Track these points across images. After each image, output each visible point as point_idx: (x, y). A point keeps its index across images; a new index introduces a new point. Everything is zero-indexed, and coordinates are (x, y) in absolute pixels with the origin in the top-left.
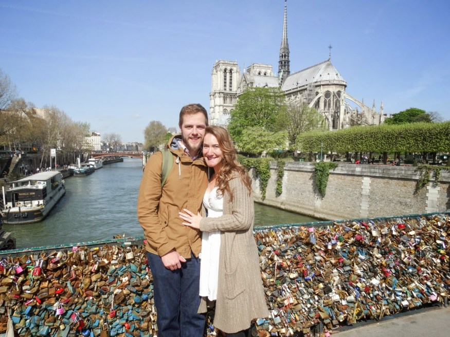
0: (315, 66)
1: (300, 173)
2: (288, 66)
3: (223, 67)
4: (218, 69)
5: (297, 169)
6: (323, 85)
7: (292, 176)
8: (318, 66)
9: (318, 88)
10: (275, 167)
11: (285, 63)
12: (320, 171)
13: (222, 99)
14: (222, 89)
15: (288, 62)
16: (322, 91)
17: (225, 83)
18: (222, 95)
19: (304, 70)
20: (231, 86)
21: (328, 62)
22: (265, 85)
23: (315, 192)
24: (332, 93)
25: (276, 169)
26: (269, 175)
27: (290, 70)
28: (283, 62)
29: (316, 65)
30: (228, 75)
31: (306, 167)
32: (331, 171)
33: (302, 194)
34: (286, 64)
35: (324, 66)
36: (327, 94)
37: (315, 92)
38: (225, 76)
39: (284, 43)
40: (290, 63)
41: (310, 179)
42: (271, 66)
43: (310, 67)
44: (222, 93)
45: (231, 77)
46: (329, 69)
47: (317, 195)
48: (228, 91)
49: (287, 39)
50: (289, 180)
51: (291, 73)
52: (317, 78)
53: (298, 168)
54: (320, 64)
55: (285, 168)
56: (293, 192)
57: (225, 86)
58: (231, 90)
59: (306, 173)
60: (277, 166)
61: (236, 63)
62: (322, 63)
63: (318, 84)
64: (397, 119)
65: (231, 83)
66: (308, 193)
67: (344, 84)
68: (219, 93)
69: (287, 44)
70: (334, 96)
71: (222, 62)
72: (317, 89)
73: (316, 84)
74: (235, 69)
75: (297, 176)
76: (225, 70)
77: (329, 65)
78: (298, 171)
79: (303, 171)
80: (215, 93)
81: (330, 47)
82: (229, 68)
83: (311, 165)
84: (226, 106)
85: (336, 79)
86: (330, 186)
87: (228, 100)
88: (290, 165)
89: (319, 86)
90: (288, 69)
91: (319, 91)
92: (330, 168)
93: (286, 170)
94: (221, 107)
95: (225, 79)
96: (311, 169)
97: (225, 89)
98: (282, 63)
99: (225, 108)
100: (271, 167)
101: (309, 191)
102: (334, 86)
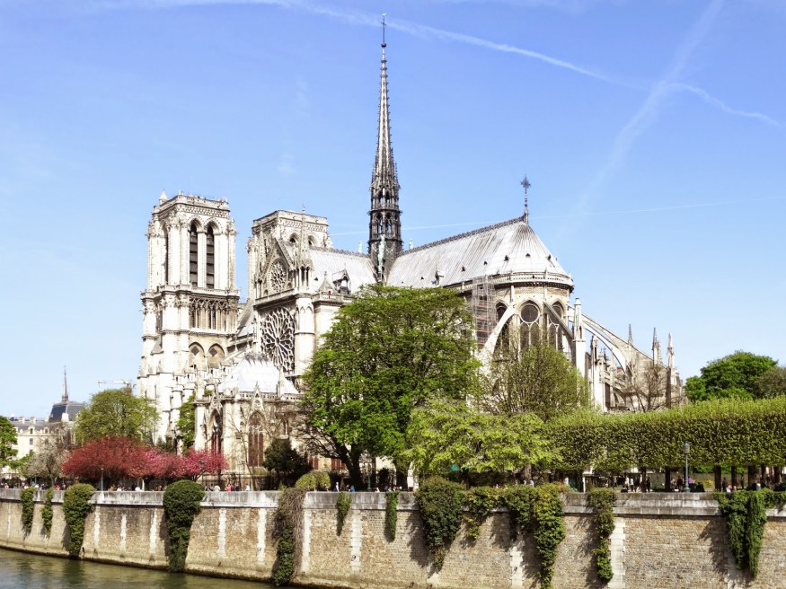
0: (481, 231)
1: (668, 521)
2: (398, 225)
3: (189, 215)
4: (174, 221)
5: (659, 513)
6: (517, 285)
7: (640, 531)
8: (493, 232)
9: (502, 292)
10: (582, 510)
11: (388, 216)
12: (739, 512)
13: (185, 311)
14: (184, 282)
15: (398, 213)
16: (515, 301)
17: (194, 263)
18: (185, 300)
19: (451, 239)
20: (210, 275)
21: (521, 223)
22: (340, 277)
23: (721, 567)
24: (542, 307)
25: (582, 515)
26: (560, 533)
27: (403, 238)
28: (384, 214)
29: (486, 229)
30: (202, 240)
31: (688, 504)
32: (773, 512)
33: (678, 577)
34: (393, 219)
35: (509, 233)
36: (529, 310)
37: (495, 302)
38: (194, 244)
39: (384, 162)
40: (402, 218)
41: (702, 536)
42: (324, 222)
43: (468, 234)
44: (187, 293)
45: (211, 246)
46: (526, 242)
47: (731, 577)
48: (202, 287)
49: (391, 150)
50: (630, 541)
51: (405, 247)
52: (496, 265)
53: (661, 508)
54: (498, 226)
55: (616, 511)
56: (650, 574)
57: (194, 273)
58: (210, 286)
59: (690, 522)
60: (588, 506)
61: (224, 206)
62: (505, 224)
63: (504, 280)
64: (715, 379)
65: (210, 265)
66: (699, 573)
67: (570, 283)
68: (178, 294)
69: (391, 163)
70: (545, 315)
71: (184, 200)
72: (503, 297)
73: (497, 281)
74: (222, 223)
75: (660, 529)
76: (194, 226)
77: (525, 231)
78: (660, 517)
79: (678, 517)
80: (164, 294)
81: (526, 184)
82: (204, 220)
83: (702, 499)
84: (197, 334)
85: (550, 270)
86: (771, 551)
87: (204, 316)
88: (632, 503)
89: (507, 286)
90: (398, 235)
91: (506, 300)
92: (766, 506)
93: (619, 516)
94: (184, 337)
95: (194, 252)
96: (705, 509)
97: (195, 283)
98: (379, 216)
99: (194, 339)
100: (567, 509)
101: (704, 568)
102: (545, 289)
